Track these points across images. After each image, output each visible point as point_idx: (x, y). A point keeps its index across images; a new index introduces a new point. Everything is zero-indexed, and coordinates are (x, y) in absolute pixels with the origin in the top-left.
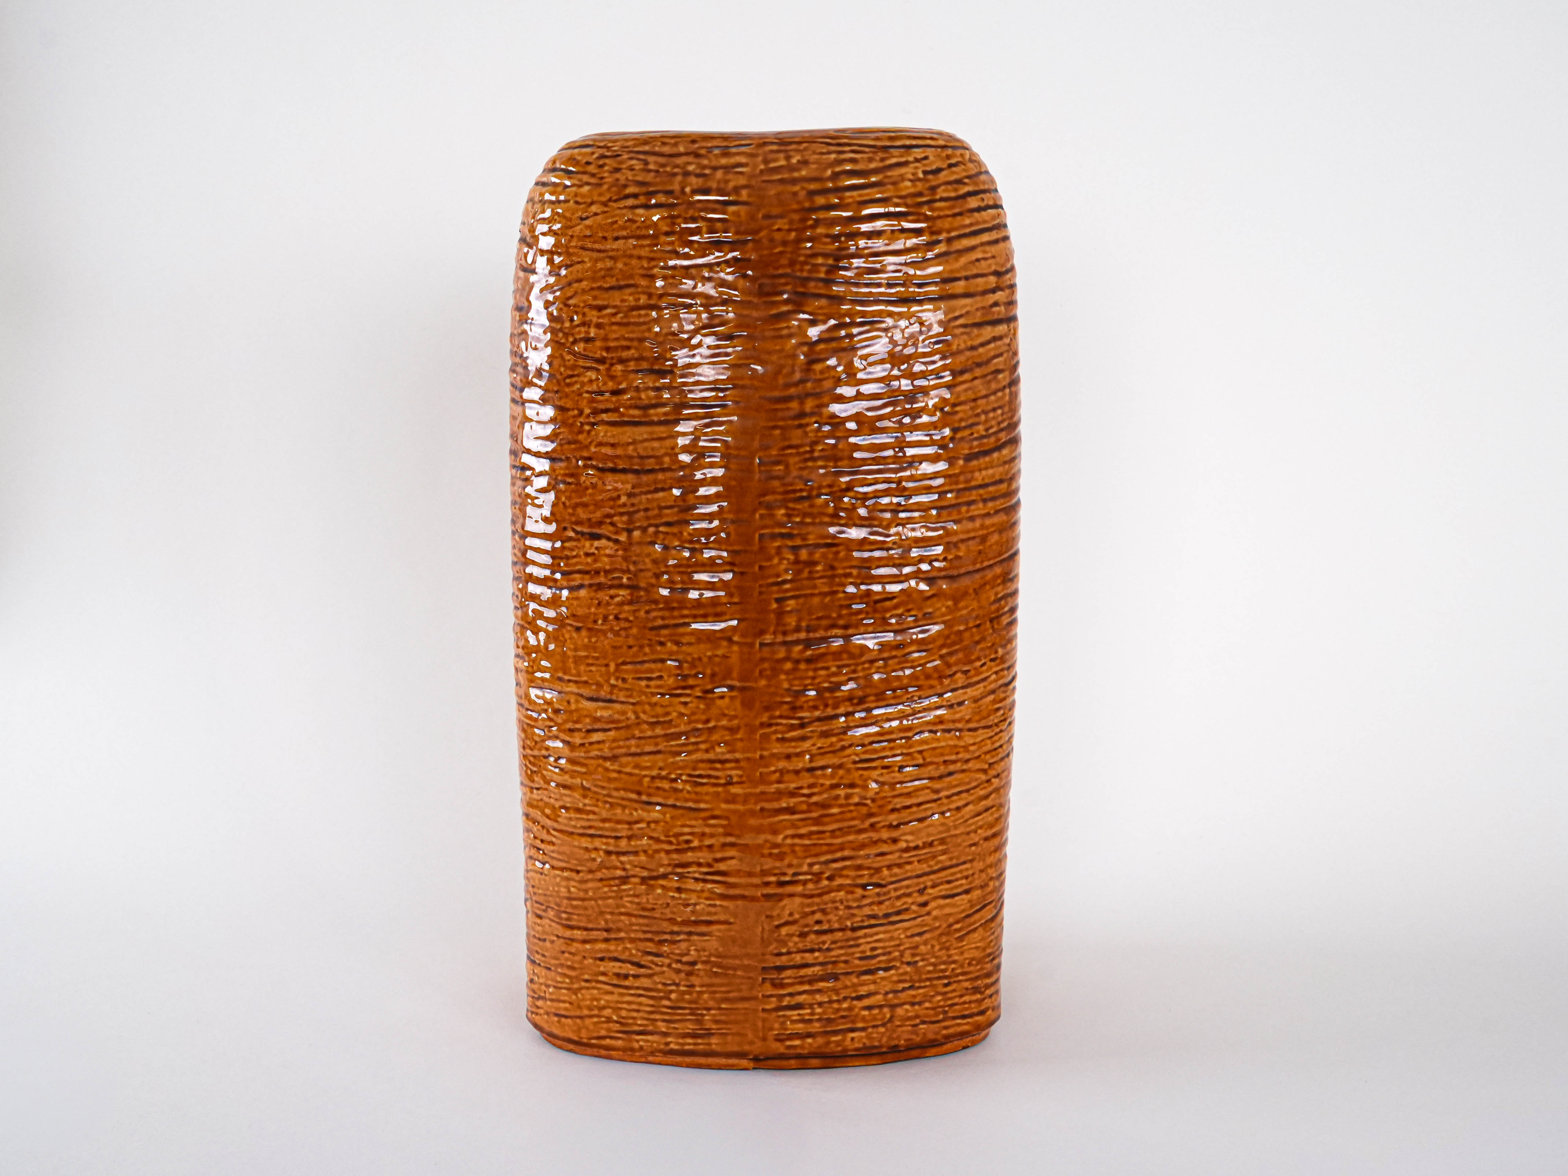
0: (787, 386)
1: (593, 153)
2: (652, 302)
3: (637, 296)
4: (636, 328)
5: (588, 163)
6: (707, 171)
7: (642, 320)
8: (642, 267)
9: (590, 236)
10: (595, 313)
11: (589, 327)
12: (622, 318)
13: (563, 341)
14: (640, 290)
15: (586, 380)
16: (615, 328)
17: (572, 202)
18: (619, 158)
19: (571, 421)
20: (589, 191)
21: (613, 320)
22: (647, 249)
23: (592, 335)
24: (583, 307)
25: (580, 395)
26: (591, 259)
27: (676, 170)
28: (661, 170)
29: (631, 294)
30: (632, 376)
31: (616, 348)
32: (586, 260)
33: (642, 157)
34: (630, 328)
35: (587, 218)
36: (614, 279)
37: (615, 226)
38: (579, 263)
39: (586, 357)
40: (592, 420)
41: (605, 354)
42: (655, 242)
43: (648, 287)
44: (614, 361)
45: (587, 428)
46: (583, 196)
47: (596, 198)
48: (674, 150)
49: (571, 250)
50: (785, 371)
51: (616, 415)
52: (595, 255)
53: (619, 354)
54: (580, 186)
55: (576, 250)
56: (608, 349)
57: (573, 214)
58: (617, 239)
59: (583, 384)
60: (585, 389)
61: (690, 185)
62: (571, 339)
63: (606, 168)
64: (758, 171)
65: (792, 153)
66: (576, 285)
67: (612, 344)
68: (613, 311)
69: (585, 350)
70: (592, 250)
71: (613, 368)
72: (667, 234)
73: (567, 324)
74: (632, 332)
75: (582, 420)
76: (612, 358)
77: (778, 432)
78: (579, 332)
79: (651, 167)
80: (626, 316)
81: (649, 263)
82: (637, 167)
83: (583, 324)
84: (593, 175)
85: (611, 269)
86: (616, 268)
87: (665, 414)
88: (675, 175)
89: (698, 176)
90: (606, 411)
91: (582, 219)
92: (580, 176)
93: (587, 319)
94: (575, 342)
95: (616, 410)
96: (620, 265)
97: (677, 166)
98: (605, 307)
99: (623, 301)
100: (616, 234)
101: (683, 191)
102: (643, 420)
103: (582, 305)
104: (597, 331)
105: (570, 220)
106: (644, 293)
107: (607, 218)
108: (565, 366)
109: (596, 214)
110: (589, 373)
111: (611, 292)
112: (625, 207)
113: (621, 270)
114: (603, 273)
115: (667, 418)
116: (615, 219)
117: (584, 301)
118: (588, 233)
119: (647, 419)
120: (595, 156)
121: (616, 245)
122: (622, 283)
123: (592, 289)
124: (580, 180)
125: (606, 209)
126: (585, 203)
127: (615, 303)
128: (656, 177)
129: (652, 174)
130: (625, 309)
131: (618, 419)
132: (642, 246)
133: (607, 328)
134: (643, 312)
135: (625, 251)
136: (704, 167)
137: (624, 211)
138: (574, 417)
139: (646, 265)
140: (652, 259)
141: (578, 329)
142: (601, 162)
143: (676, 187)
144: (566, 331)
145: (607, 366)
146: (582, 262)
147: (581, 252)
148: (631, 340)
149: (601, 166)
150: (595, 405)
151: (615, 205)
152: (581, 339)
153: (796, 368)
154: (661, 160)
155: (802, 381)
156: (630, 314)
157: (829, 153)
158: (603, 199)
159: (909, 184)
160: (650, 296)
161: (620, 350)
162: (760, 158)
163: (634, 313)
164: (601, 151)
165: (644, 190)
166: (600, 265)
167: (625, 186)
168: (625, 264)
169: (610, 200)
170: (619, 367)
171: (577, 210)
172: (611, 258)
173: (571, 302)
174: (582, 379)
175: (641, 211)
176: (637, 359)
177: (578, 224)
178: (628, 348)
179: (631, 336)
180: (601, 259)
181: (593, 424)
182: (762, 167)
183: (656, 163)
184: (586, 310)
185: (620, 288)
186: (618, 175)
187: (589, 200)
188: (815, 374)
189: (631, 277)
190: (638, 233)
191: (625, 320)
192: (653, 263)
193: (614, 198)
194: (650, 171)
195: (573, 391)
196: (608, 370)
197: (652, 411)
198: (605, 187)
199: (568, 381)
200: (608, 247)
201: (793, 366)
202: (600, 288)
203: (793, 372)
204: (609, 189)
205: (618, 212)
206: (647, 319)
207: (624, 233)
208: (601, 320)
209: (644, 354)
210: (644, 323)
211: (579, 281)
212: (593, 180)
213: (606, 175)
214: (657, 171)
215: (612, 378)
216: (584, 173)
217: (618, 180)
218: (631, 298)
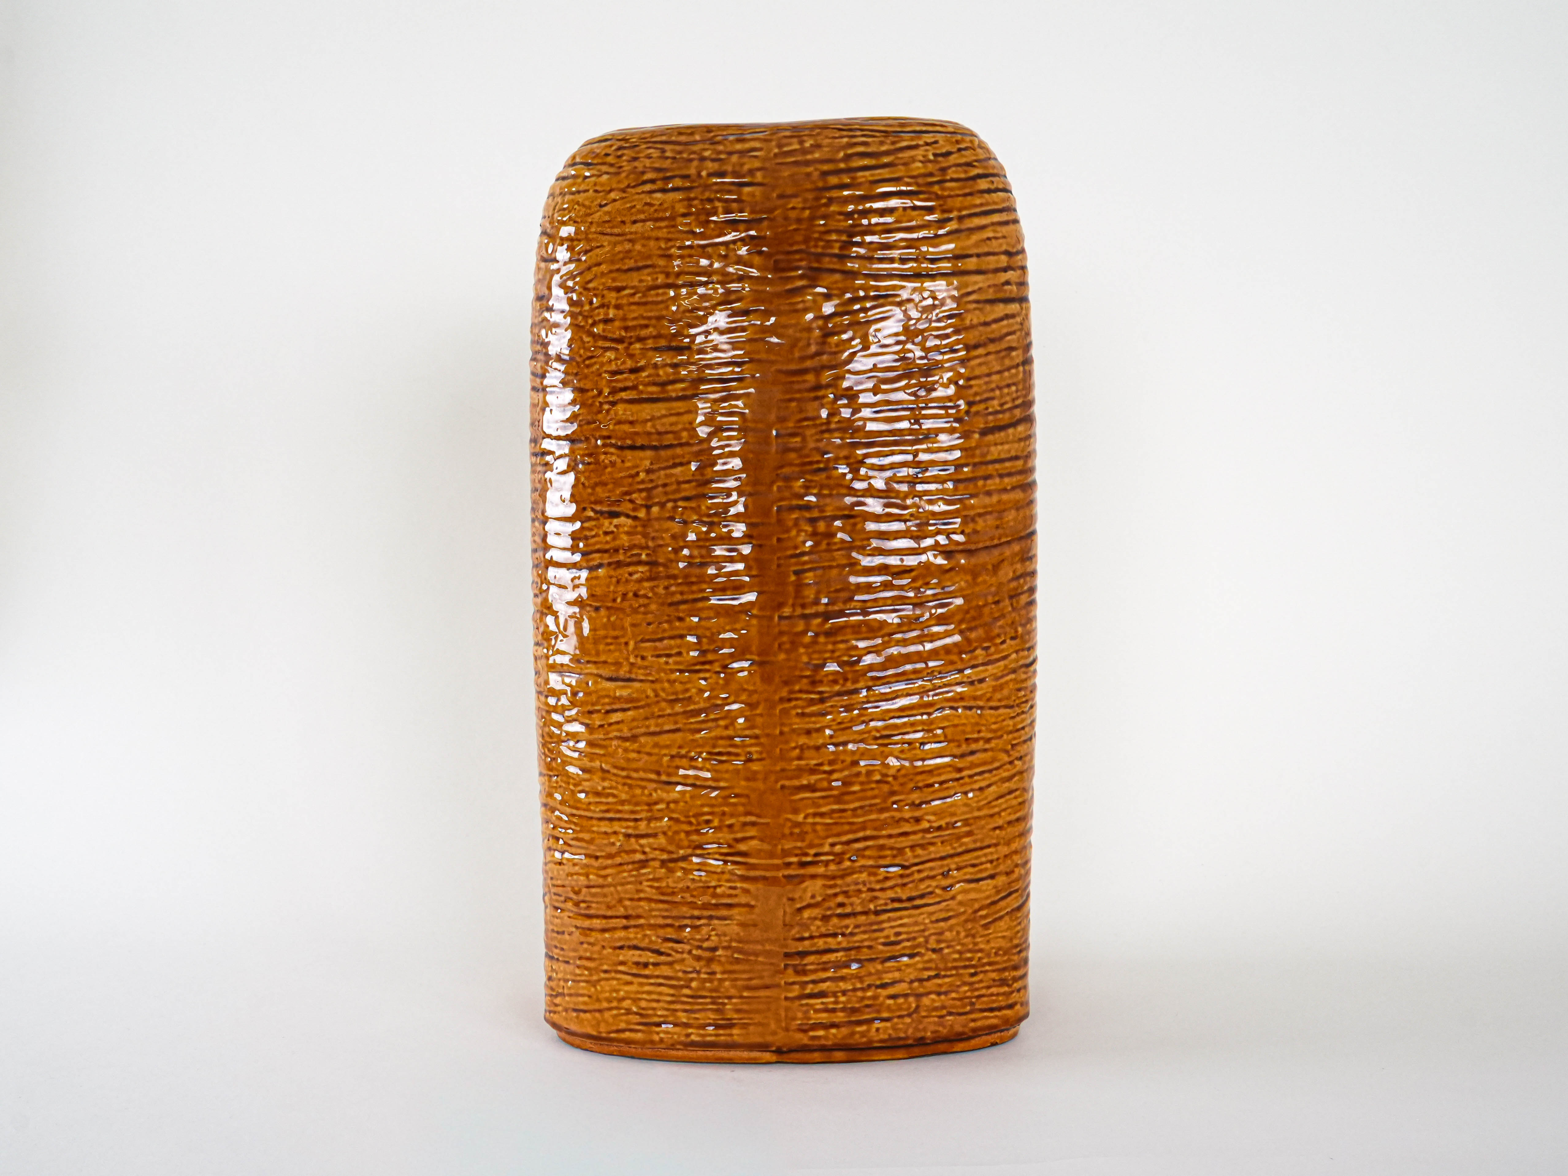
0: (803, 359)
1: (611, 146)
2: (670, 281)
3: (655, 276)
4: (654, 307)
5: (607, 155)
6: (723, 156)
7: (660, 299)
8: (660, 248)
9: (608, 222)
10: (614, 294)
11: (608, 307)
12: (640, 298)
13: (582, 324)
14: (657, 270)
15: (605, 360)
16: (633, 307)
17: (591, 191)
18: (637, 149)
19: (590, 401)
20: (609, 179)
21: (632, 300)
22: (665, 230)
23: (611, 316)
24: (602, 290)
25: (600, 375)
26: (610, 243)
27: (692, 156)
28: (678, 156)
29: (648, 275)
30: (650, 353)
31: (634, 328)
32: (605, 244)
33: (659, 146)
34: (648, 307)
35: (606, 205)
36: (632, 261)
37: (634, 210)
38: (598, 247)
39: (605, 338)
40: (611, 399)
41: (623, 334)
42: (673, 223)
43: (665, 267)
44: (633, 340)
45: (606, 407)
46: (602, 185)
47: (614, 186)
48: (690, 139)
49: (590, 236)
50: (801, 344)
51: (634, 392)
52: (613, 239)
53: (637, 333)
54: (600, 176)
55: (595, 236)
56: (626, 329)
57: (592, 202)
58: (635, 222)
59: (602, 364)
60: (605, 369)
61: (706, 169)
62: (590, 321)
63: (624, 158)
64: (772, 155)
65: (805, 138)
66: (594, 269)
67: (630, 324)
68: (632, 291)
69: (604, 330)
70: (611, 235)
71: (632, 347)
72: (684, 215)
73: (587, 307)
74: (651, 311)
75: (601, 399)
76: (631, 337)
77: (794, 404)
78: (599, 314)
79: (668, 154)
80: (644, 296)
81: (666, 243)
82: (654, 155)
83: (602, 306)
84: (612, 165)
85: (629, 251)
86: (635, 250)
87: (683, 389)
88: (691, 160)
89: (713, 160)
90: (625, 389)
91: (601, 206)
92: (599, 167)
93: (606, 301)
94: (594, 324)
95: (634, 388)
96: (638, 247)
97: (694, 153)
98: (623, 288)
99: (641, 281)
100: (634, 218)
101: (699, 175)
102: (661, 396)
103: (601, 287)
104: (616, 311)
105: (590, 208)
106: (661, 272)
107: (626, 203)
108: (584, 348)
109: (615, 200)
110: (608, 354)
111: (629, 274)
112: (643, 192)
113: (639, 252)
114: (621, 256)
115: (685, 393)
116: (633, 204)
117: (603, 284)
118: (607, 218)
119: (665, 395)
120: (614, 148)
121: (634, 228)
122: (640, 264)
123: (611, 271)
124: (599, 171)
125: (624, 195)
126: (603, 191)
127: (633, 284)
128: (672, 163)
129: (669, 161)
130: (644, 289)
131: (636, 397)
132: (660, 228)
133: (626, 308)
134: (660, 291)
135: (642, 234)
136: (720, 152)
137: (643, 196)
138: (593, 397)
139: (663, 246)
140: (670, 240)
141: (597, 311)
142: (620, 153)
143: (692, 171)
144: (586, 314)
145: (625, 345)
146: (602, 246)
147: (600, 237)
148: (649, 318)
149: (620, 157)
150: (614, 384)
151: (633, 191)
152: (600, 321)
153: (812, 341)
154: (678, 148)
155: (818, 354)
156: (648, 293)
157: (842, 137)
158: (622, 186)
159: (920, 165)
160: (668, 275)
161: (638, 329)
162: (774, 143)
163: (652, 292)
164: (619, 144)
165: (661, 175)
166: (618, 248)
167: (643, 173)
168: (643, 246)
169: (628, 186)
170: (638, 346)
171: (596, 198)
172: (630, 241)
173: (591, 285)
174: (601, 359)
175: (658, 195)
176: (655, 337)
177: (598, 211)
178: (646, 326)
179: (649, 314)
180: (621, 243)
181: (613, 404)
182: (776, 150)
183: (673, 151)
184: (605, 292)
185: (638, 269)
186: (636, 164)
187: (609, 188)
188: (831, 347)
189: (649, 257)
190: (656, 215)
191: (644, 300)
192: (670, 244)
193: (632, 184)
194: (667, 158)
195: (592, 372)
196: (627, 349)
197: (670, 387)
198: (623, 175)
199: (587, 362)
200: (627, 230)
201: (809, 339)
202: (618, 270)
203: (809, 345)
204: (627, 177)
205: (637, 197)
206: (665, 298)
207: (642, 216)
208: (619, 301)
209: (662, 332)
210: (662, 302)
211: (599, 264)
212: (612, 170)
213: (624, 164)
214: (674, 158)
215: (631, 356)
216: (604, 164)
217: (636, 167)
218: (649, 278)
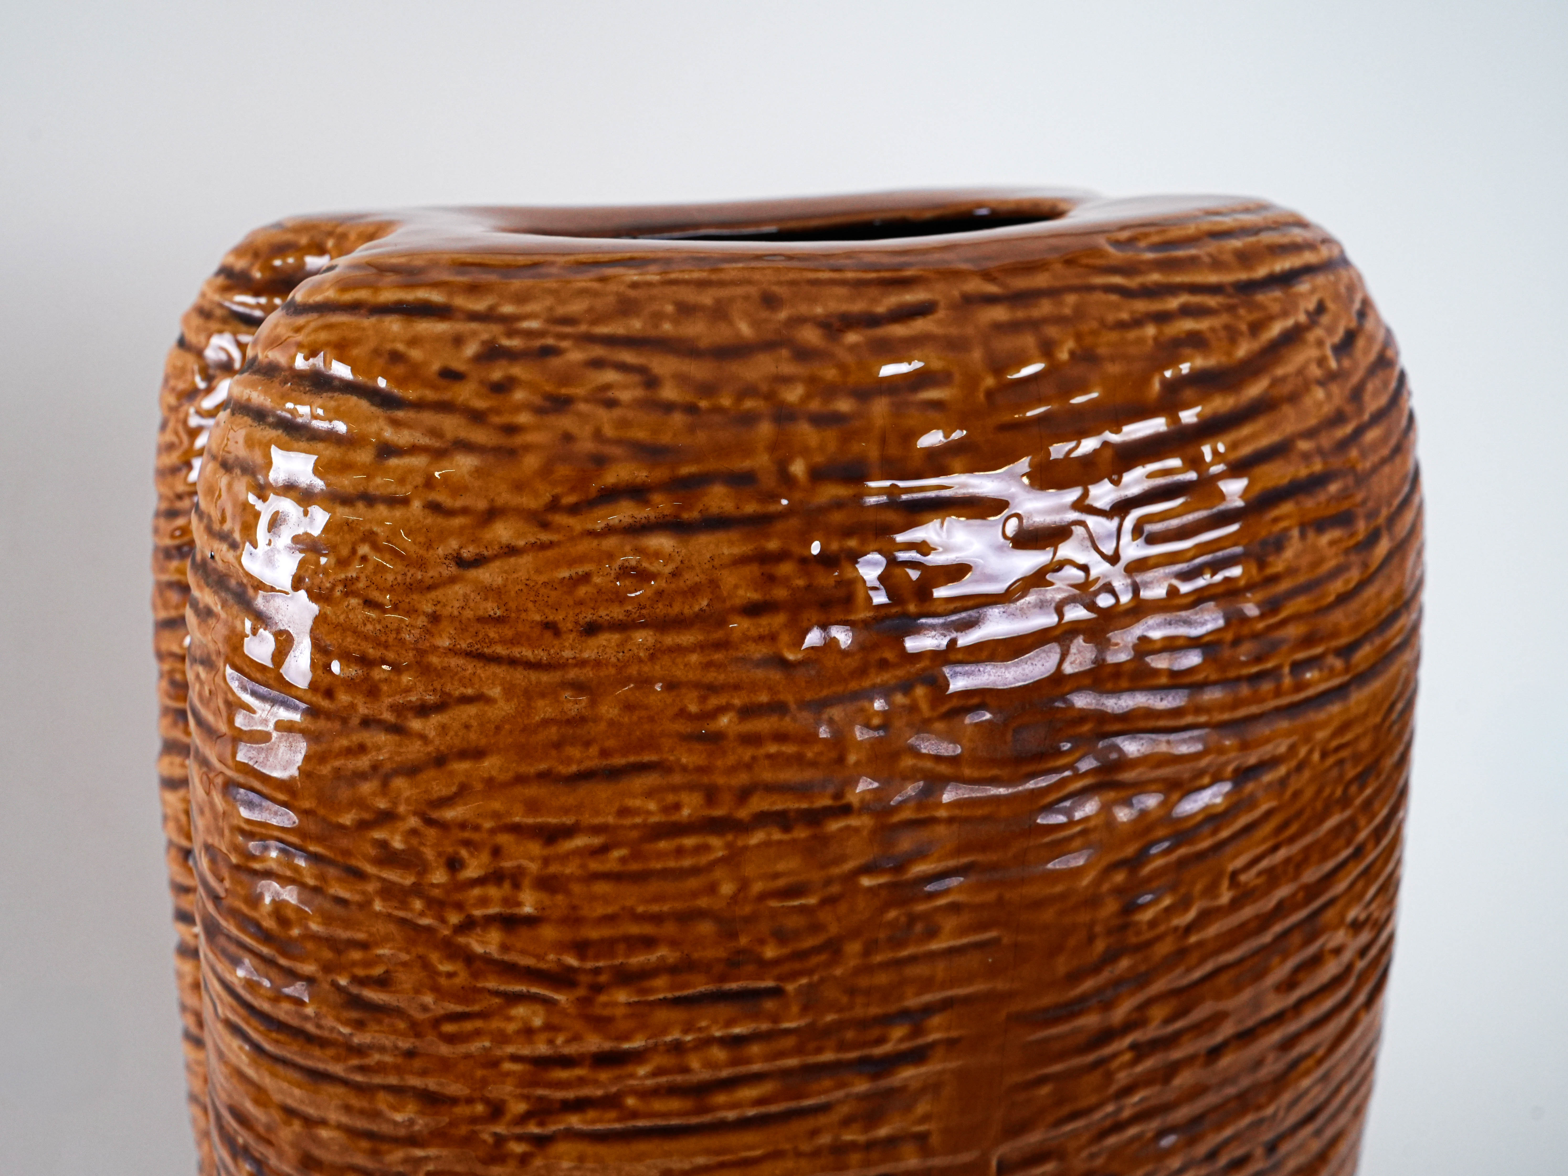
0: (1074, 977)
1: (458, 341)
2: (718, 812)
3: (671, 798)
4: (669, 887)
5: (450, 375)
6: (844, 405)
7: (687, 862)
8: (683, 713)
9: (498, 621)
10: (535, 848)
11: (517, 886)
12: (623, 860)
13: (425, 921)
14: (677, 779)
15: (511, 1028)
16: (601, 888)
17: (416, 504)
18: (555, 362)
19: (463, 1130)
20: (478, 472)
21: (595, 866)
22: (694, 658)
23: (528, 909)
24: (493, 831)
25: (494, 1064)
26: (509, 691)
27: (749, 404)
28: (703, 404)
29: (649, 794)
30: (662, 1015)
31: (608, 946)
32: (495, 692)
33: (628, 357)
34: (654, 887)
35: (479, 561)
36: (594, 750)
37: (582, 591)
38: (466, 700)
39: (510, 970)
40: (534, 1129)
41: (572, 961)
42: (718, 635)
43: (701, 770)
44: (603, 978)
45: (518, 1148)
46: (457, 488)
47: (505, 497)
48: (721, 334)
49: (434, 660)
50: (1072, 942)
51: (612, 1114)
52: (519, 676)
53: (617, 962)
54: (439, 454)
55: (454, 662)
56: (581, 948)
57: (429, 545)
58: (591, 629)
59: (502, 1038)
60: (510, 1049)
61: (805, 452)
62: (454, 919)
63: (519, 395)
64: (981, 396)
65: (1052, 331)
66: (462, 767)
67: (594, 934)
68: (596, 841)
69: (504, 948)
70: (513, 662)
71: (603, 998)
72: (753, 610)
73: (439, 876)
74: (659, 898)
75: (500, 1129)
76: (597, 971)
77: (1045, 1090)
78: (484, 901)
79: (669, 393)
80: (636, 855)
81: (703, 699)
82: (625, 396)
83: (496, 877)
84: (477, 417)
85: (582, 720)
86: (596, 720)
87: (760, 1102)
88: (749, 419)
89: (820, 421)
90: (579, 1105)
91: (461, 563)
92: (429, 418)
93: (507, 864)
94: (468, 925)
95: (611, 1102)
96: (608, 710)
97: (748, 391)
98: (569, 832)
99: (624, 812)
100: (588, 616)
101: (787, 480)
102: (694, 1120)
103: (488, 824)
104: (545, 897)
105: (422, 564)
106: (691, 788)
107: (557, 564)
108: (436, 989)
109: (511, 551)
110: (520, 1011)
111: (583, 790)
112: (610, 530)
113: (611, 723)
114: (553, 732)
115: (763, 1110)
116: (581, 570)
117: (496, 815)
118: (491, 608)
119: (707, 1118)
120: (471, 349)
121: (591, 649)
122: (618, 761)
123: (520, 779)
124: (434, 432)
125: (545, 537)
126: (465, 511)
127: (598, 820)
128: (691, 429)
129: (678, 419)
130: (634, 834)
131: (617, 1126)
132: (679, 650)
133: (577, 888)
134: (689, 842)
135: (621, 666)
136: (831, 391)
137: (610, 543)
138: (474, 1120)
139: (693, 708)
140: (712, 689)
141: (476, 892)
142: (497, 374)
143: (761, 461)
144: (436, 893)
145: (581, 992)
146: (479, 698)
147: (470, 667)
148: (657, 919)
149: (501, 388)
150: (540, 1092)
151: (576, 523)
152: (489, 920)
153: (1098, 929)
154: (699, 370)
155: (1110, 957)
156: (648, 847)
158: (528, 502)
160: (711, 795)
161: (621, 948)
162: (977, 355)
163: (663, 845)
164: (486, 332)
165: (661, 474)
166: (544, 709)
167: (600, 461)
168: (629, 707)
169: (554, 505)
170: (622, 996)
171: (443, 535)
172: (579, 687)
173: (450, 814)
174: (496, 1024)
175: (662, 542)
176: (673, 970)
177: (452, 580)
178: (649, 943)
179: (655, 908)
180: (550, 693)
181: (541, 1142)
182: (990, 381)
183: (682, 379)
184: (504, 839)
185: (613, 774)
186: (566, 422)
187: (482, 505)
188: (1138, 933)
189: (649, 743)
190: (660, 609)
191: (635, 866)
192: (714, 702)
193: (569, 499)
194: (669, 407)
195: (467, 1056)
196: (585, 1002)
197: (721, 1098)
198: (531, 462)
199: (449, 1028)
200: (567, 654)
201: (1091, 925)
202: (544, 776)
203: (1091, 939)
204: (546, 471)
205: (586, 546)
206: (704, 859)
207: (617, 613)
208: (553, 869)
209: (696, 955)
210: (695, 871)
211: (477, 754)
212: (479, 436)
213: (523, 418)
214: (691, 409)
215: (600, 1023)
216: (445, 407)
217: (568, 437)
218: (652, 806)
